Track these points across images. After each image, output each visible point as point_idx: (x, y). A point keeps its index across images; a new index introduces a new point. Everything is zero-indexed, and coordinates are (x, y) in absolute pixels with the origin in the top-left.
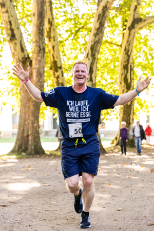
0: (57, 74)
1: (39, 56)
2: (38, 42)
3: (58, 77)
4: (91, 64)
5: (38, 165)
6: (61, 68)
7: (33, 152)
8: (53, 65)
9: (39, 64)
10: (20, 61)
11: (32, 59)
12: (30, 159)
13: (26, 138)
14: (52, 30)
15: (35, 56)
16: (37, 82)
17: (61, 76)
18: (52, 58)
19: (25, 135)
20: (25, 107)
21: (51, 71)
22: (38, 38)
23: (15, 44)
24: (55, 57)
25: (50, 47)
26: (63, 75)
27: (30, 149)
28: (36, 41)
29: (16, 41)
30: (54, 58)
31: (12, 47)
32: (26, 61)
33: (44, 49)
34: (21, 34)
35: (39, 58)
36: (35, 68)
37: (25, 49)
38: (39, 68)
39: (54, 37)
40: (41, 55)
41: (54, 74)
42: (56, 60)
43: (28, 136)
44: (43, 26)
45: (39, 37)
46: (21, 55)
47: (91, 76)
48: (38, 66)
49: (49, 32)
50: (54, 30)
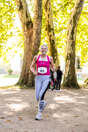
0: (50, 34)
1: (38, 21)
2: (38, 12)
3: (51, 36)
4: (73, 27)
5: (32, 94)
6: (53, 29)
7: (31, 85)
8: (48, 27)
9: (38, 27)
10: (25, 24)
11: (33, 22)
12: (29, 90)
13: (27, 75)
14: (48, 4)
15: (35, 21)
16: (36, 39)
17: (52, 35)
18: (47, 22)
19: (26, 73)
20: (27, 55)
21: (46, 31)
22: (38, 9)
23: (23, 12)
24: (50, 22)
25: (47, 15)
26: (54, 35)
27: (29, 83)
28: (36, 11)
29: (23, 10)
30: (48, 23)
31: (20, 14)
32: (29, 24)
33: (41, 16)
34: (27, 5)
35: (38, 22)
36: (34, 29)
37: (29, 16)
38: (38, 29)
39: (49, 9)
40: (39, 20)
41: (48, 34)
42: (50, 24)
43: (28, 74)
44: (41, 1)
45: (39, 8)
46: (26, 20)
47: (72, 36)
48: (37, 28)
49: (46, 5)
50: (49, 4)
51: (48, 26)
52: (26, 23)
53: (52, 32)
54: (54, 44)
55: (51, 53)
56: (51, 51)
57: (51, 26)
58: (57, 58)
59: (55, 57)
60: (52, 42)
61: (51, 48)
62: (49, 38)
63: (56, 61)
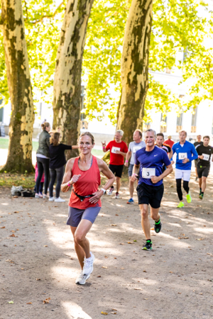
51: (8, 13)
53: (18, 29)
54: (22, 64)
55: (14, 87)
56: (14, 80)
57: (15, 13)
58: (29, 100)
59: (25, 99)
60: (17, 56)
61: (14, 72)
62: (10, 46)
63: (28, 109)
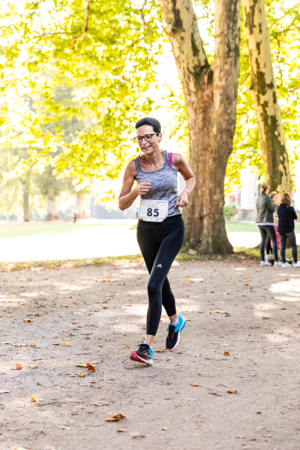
0: (263, 99)
1: (226, 63)
2: (226, 36)
3: (265, 105)
5: (215, 274)
6: (271, 86)
7: (211, 249)
8: (256, 81)
9: (227, 79)
10: (190, 72)
11: (212, 68)
12: (204, 263)
13: (198, 221)
14: (256, 11)
15: (219, 62)
16: (221, 114)
17: (271, 103)
18: (255, 65)
19: (197, 215)
20: (197, 161)
21: (252, 91)
22: (226, 28)
23: (182, 39)
24: (262, 65)
25: (253, 46)
26: (275, 101)
27: (204, 242)
28: (222, 33)
29: (183, 34)
30: (258, 67)
31: (176, 45)
32: (201, 73)
33: (237, 49)
34: (194, 19)
35: (227, 67)
36: (218, 86)
37: (200, 48)
38: (227, 86)
39: (260, 25)
40: (230, 60)
41: (258, 99)
42: (262, 70)
43: (201, 218)
44: (235, 4)
45: (228, 26)
46: (192, 62)
48: (224, 83)
49: (251, 16)
50: (260, 11)
51: (258, 78)
52: (192, 71)
53: (269, 92)
54: (275, 129)
55: (268, 155)
56: (268, 148)
57: (266, 77)
58: (285, 168)
59: (281, 167)
60: (269, 122)
61: (267, 139)
62: (262, 111)
63: (284, 178)
